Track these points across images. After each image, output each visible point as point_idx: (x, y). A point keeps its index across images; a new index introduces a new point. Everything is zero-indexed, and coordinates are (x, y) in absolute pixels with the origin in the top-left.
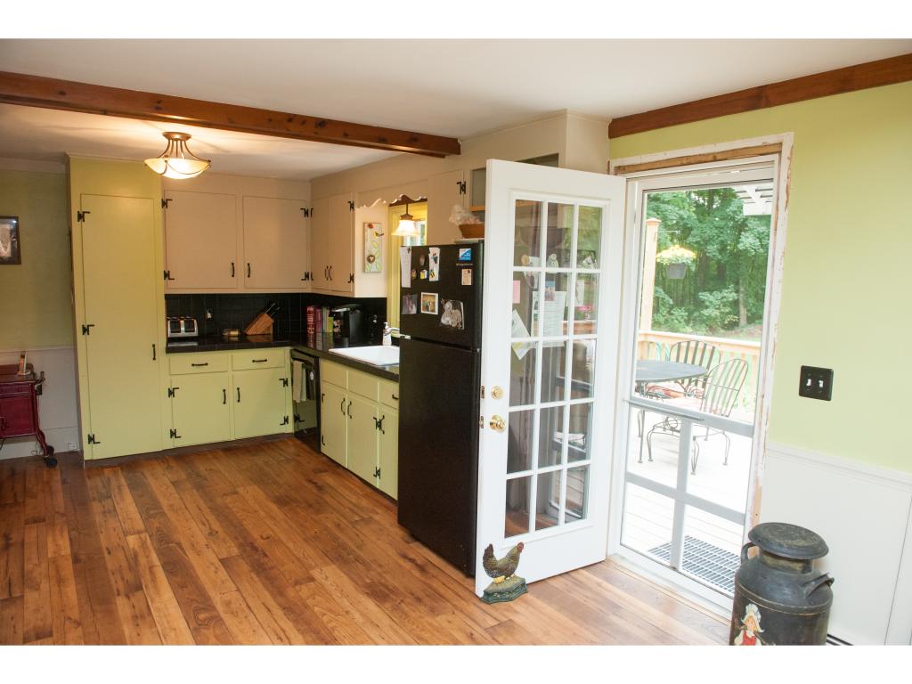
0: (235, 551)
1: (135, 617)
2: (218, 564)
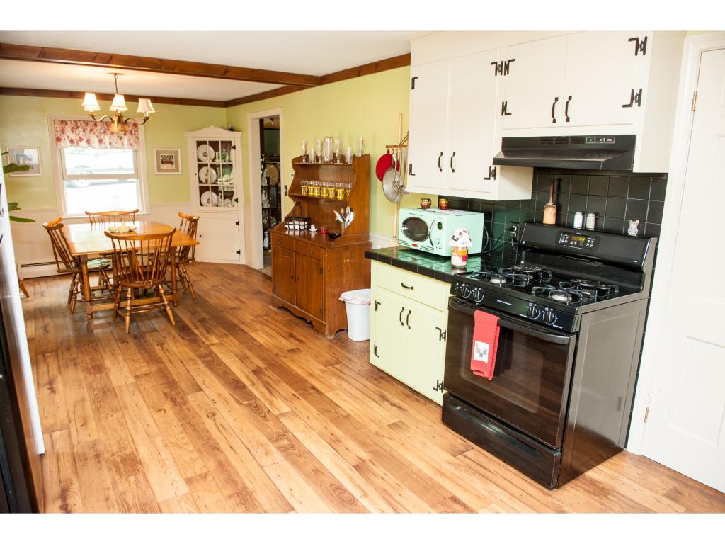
0: (190, 398)
1: (339, 441)
2: (203, 387)
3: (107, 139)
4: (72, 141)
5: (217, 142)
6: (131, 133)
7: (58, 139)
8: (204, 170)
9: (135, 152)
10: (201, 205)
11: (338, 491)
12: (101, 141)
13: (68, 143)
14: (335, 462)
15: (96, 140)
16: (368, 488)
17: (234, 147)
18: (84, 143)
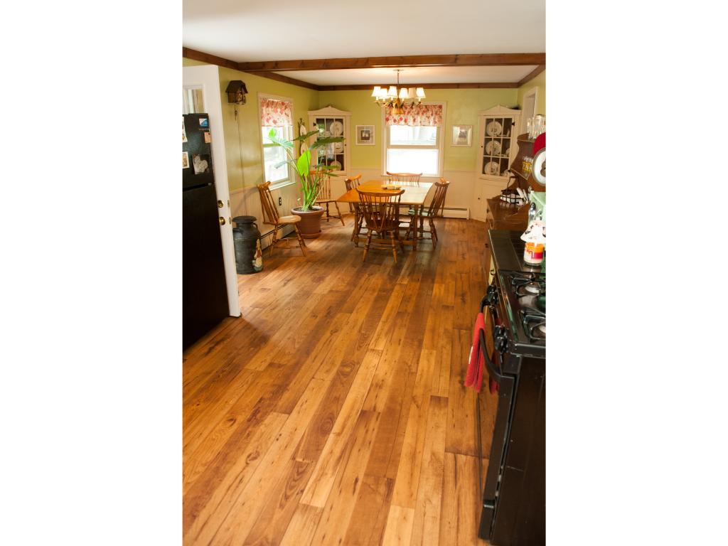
1: (380, 387)
3: (419, 119)
4: (395, 121)
5: (502, 119)
6: (436, 114)
7: (387, 120)
8: (490, 144)
9: (438, 128)
10: (484, 173)
11: (329, 420)
12: (414, 120)
13: (393, 123)
14: (356, 400)
15: (412, 119)
16: (347, 431)
17: (514, 124)
18: (403, 122)
